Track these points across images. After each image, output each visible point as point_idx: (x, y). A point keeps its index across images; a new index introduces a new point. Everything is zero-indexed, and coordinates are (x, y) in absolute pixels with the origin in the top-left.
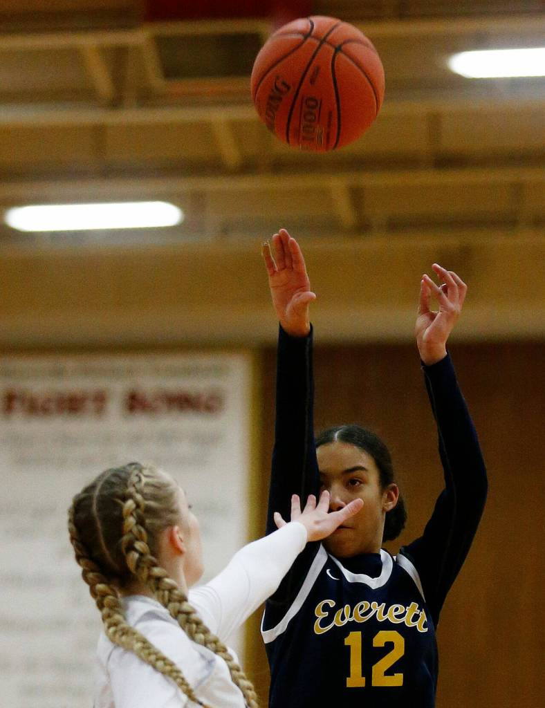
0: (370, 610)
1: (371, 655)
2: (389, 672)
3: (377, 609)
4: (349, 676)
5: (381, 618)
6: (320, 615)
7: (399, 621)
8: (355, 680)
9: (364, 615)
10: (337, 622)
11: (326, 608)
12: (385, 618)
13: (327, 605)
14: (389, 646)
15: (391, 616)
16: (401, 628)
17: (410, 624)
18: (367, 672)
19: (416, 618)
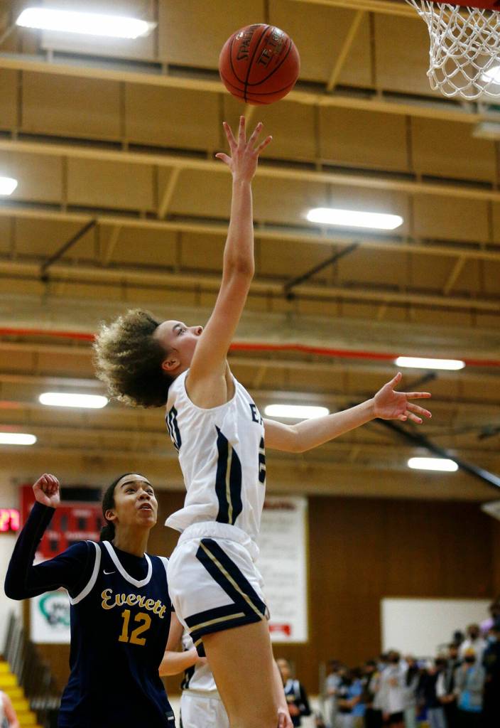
0: (136, 600)
1: (133, 625)
2: (139, 636)
3: (140, 599)
4: (121, 634)
5: (141, 605)
6: (105, 597)
7: (151, 609)
8: (123, 638)
9: (133, 601)
10: (117, 603)
11: (108, 594)
12: (144, 605)
13: (108, 591)
14: (143, 622)
15: (147, 606)
16: (151, 613)
17: (156, 612)
18: (129, 635)
19: (159, 609)
